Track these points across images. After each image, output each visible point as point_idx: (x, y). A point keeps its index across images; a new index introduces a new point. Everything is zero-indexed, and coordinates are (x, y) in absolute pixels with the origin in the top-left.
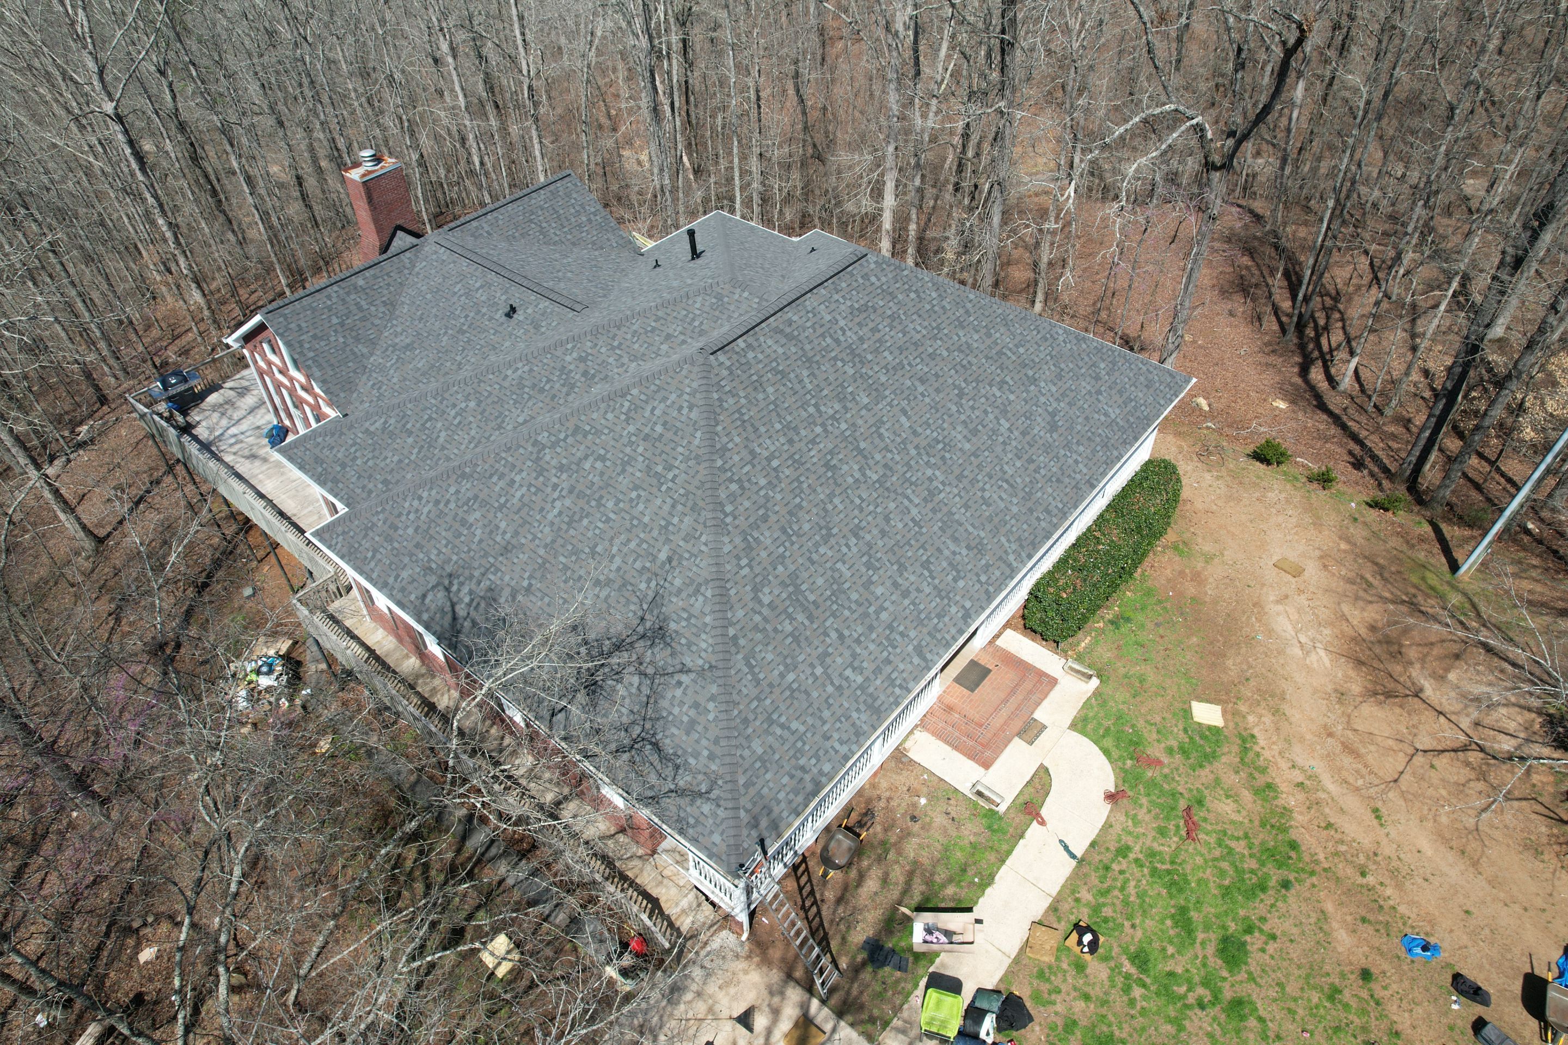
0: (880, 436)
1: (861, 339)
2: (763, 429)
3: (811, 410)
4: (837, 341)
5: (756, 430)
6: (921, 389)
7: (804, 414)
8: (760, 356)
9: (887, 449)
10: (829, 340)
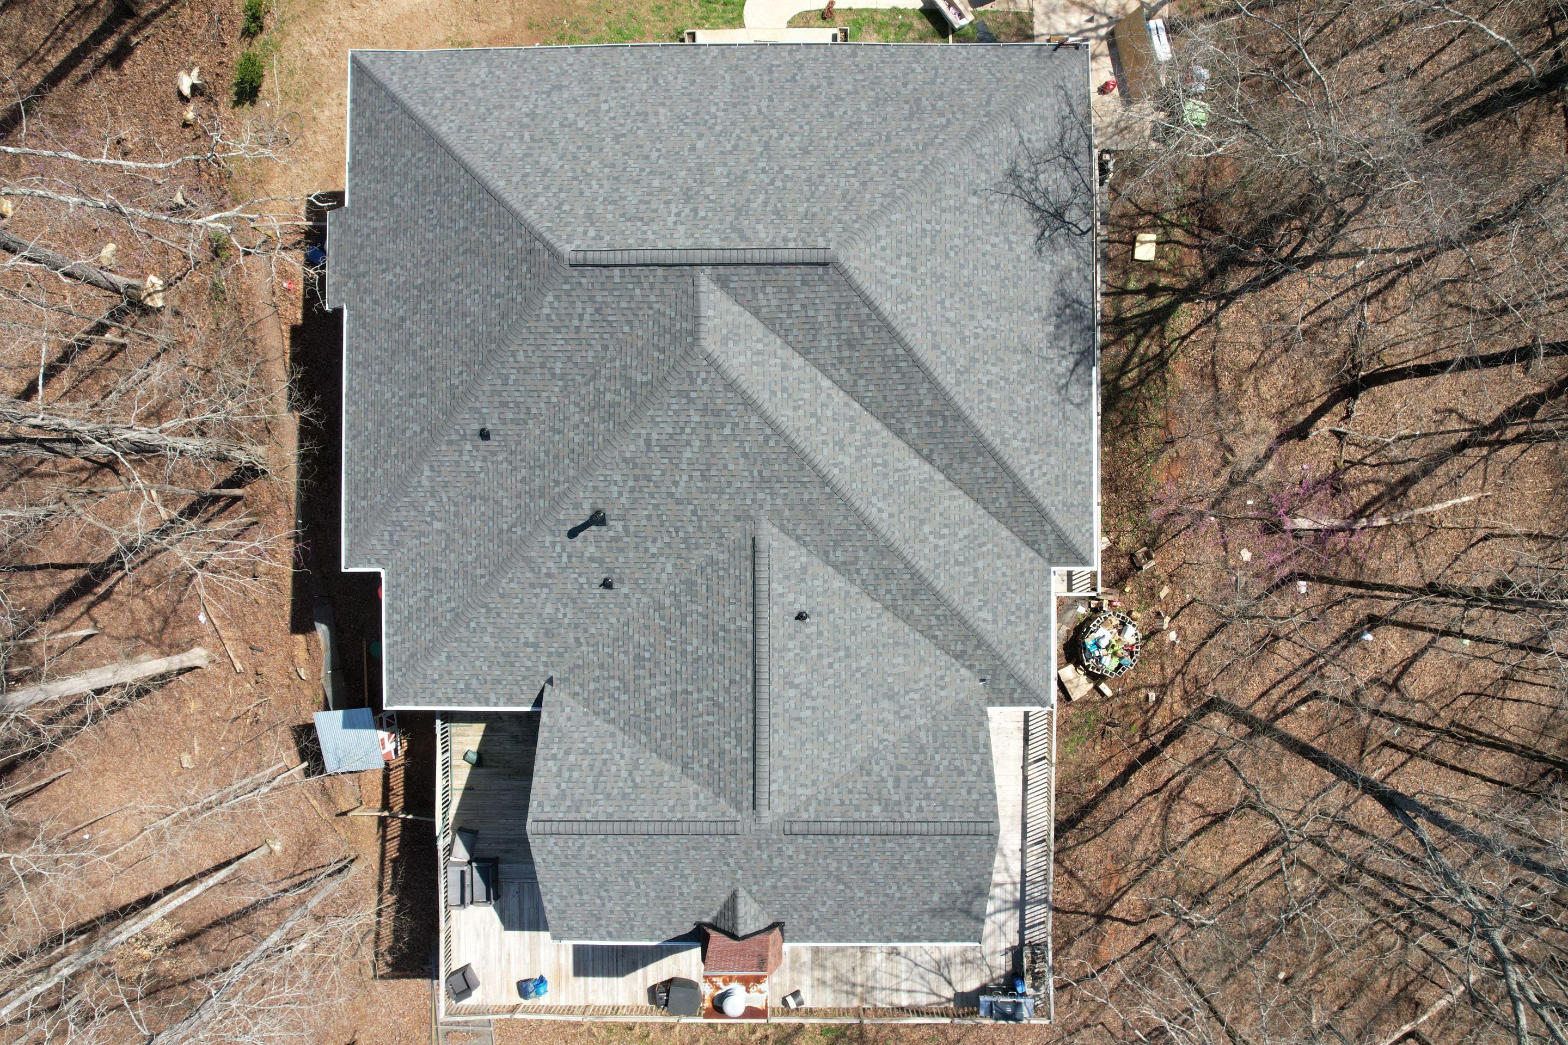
0: (735, 147)
1: (668, 203)
2: (838, 193)
3: (779, 184)
4: (695, 211)
5: (844, 196)
6: (654, 155)
7: (789, 185)
8: (784, 231)
9: (739, 138)
10: (702, 214)
